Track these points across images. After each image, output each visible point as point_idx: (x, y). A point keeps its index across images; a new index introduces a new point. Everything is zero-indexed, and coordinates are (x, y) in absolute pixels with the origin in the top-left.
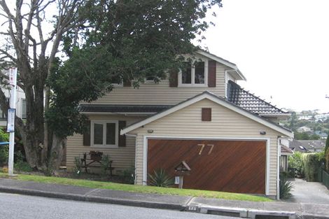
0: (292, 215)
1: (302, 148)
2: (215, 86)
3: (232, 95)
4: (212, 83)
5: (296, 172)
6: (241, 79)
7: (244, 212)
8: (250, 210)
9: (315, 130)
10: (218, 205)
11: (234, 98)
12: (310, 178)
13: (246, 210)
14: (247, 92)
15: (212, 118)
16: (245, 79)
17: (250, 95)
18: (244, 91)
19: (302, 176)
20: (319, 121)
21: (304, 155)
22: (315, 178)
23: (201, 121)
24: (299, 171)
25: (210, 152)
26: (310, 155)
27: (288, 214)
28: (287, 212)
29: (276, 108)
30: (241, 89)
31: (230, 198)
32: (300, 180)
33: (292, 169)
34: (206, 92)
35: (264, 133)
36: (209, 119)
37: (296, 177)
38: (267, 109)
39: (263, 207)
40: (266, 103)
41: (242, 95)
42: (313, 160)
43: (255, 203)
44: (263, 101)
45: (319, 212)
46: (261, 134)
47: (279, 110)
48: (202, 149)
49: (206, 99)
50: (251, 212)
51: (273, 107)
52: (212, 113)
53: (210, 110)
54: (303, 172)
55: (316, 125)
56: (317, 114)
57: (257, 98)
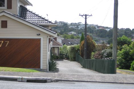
0: (49, 79)
1: (70, 43)
2: (11, 8)
3: (22, 13)
4: (10, 7)
5: (64, 56)
6: (28, 5)
7: (19, 78)
8: (24, 77)
9: (78, 33)
10: (5, 75)
11: (23, 15)
12: (72, 59)
13: (21, 77)
14: (31, 12)
15: (8, 26)
16: (32, 5)
17: (33, 13)
18: (29, 12)
19: (68, 58)
20: (81, 29)
21: (68, 47)
22: (74, 59)
23: (0, 28)
24: (66, 56)
25: (7, 45)
26: (72, 47)
27: (46, 79)
28: (46, 78)
29: (48, 21)
30: (28, 10)
31: (13, 71)
32: (67, 60)
33: (62, 55)
34: (4, 12)
35: (39, 35)
36: (6, 27)
37: (64, 59)
38: (43, 21)
39: (32, 75)
40: (42, 18)
41: (28, 14)
42: (73, 49)
43: (28, 73)
44: (40, 17)
45: (65, 78)
46: (38, 35)
47: (50, 22)
48: (2, 44)
49: (4, 15)
50: (24, 78)
51: (46, 20)
52: (8, 23)
53: (6, 22)
54: (68, 56)
55: (79, 31)
56: (80, 25)
57: (37, 15)
